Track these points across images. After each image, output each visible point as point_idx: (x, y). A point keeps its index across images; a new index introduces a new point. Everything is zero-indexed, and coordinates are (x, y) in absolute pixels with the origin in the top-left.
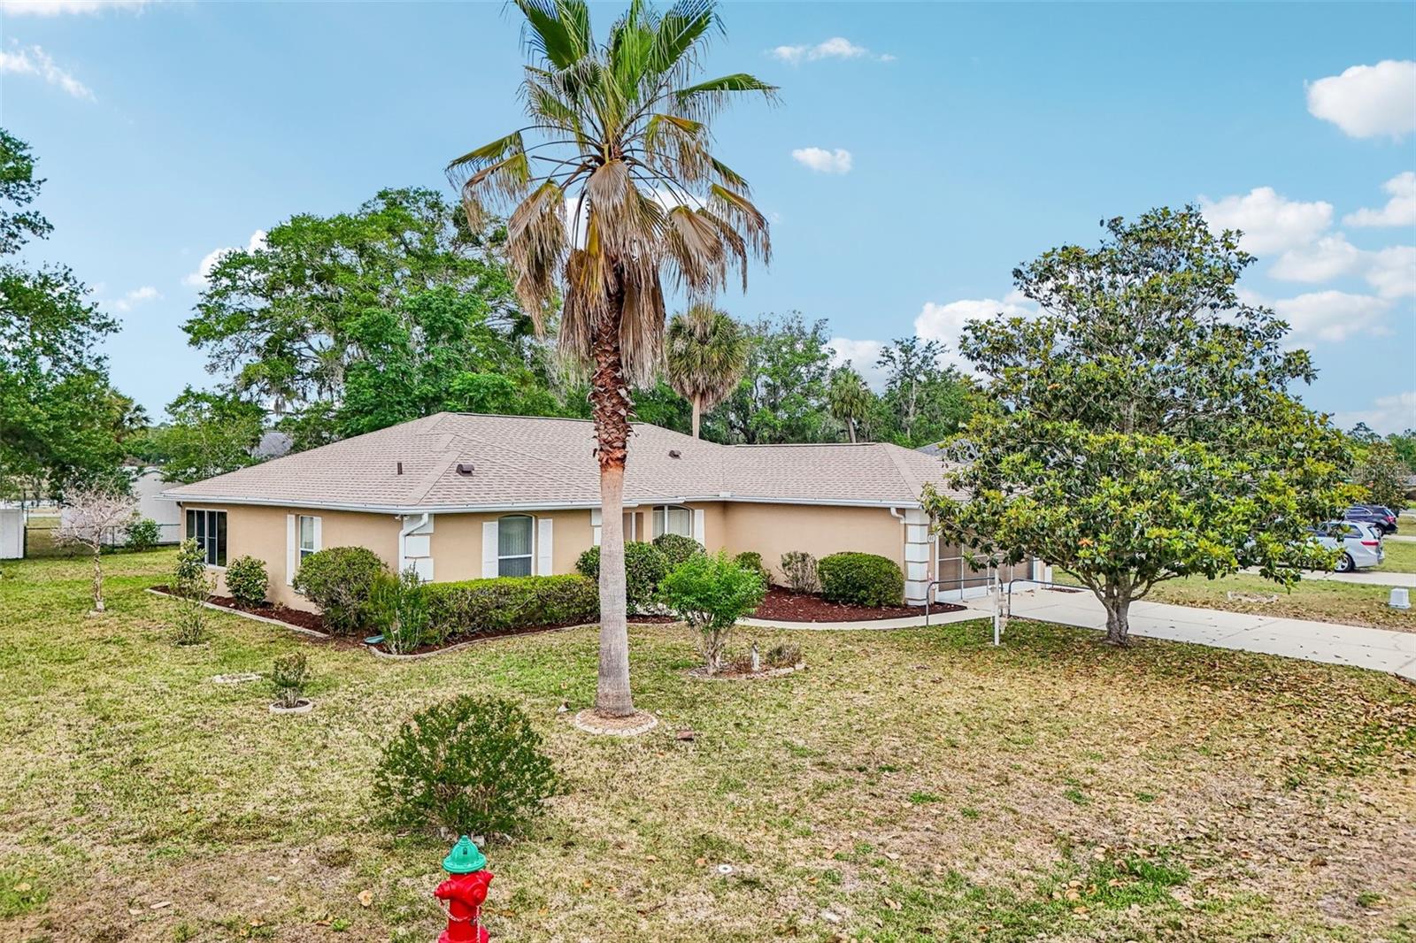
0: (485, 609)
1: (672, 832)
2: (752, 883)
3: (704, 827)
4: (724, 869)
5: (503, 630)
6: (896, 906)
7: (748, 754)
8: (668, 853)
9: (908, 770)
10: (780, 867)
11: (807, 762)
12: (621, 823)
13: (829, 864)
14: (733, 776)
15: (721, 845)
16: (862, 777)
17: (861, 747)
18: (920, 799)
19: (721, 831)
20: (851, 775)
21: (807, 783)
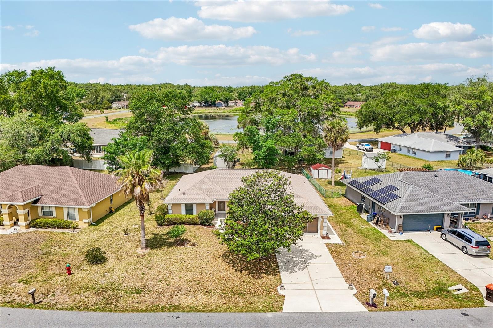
2: (105, 276)
7: (143, 261)
9: (152, 270)
10: (111, 276)
13: (116, 277)
14: (134, 263)
15: (113, 271)
16: (145, 269)
17: (156, 264)
18: (143, 274)
19: (116, 270)
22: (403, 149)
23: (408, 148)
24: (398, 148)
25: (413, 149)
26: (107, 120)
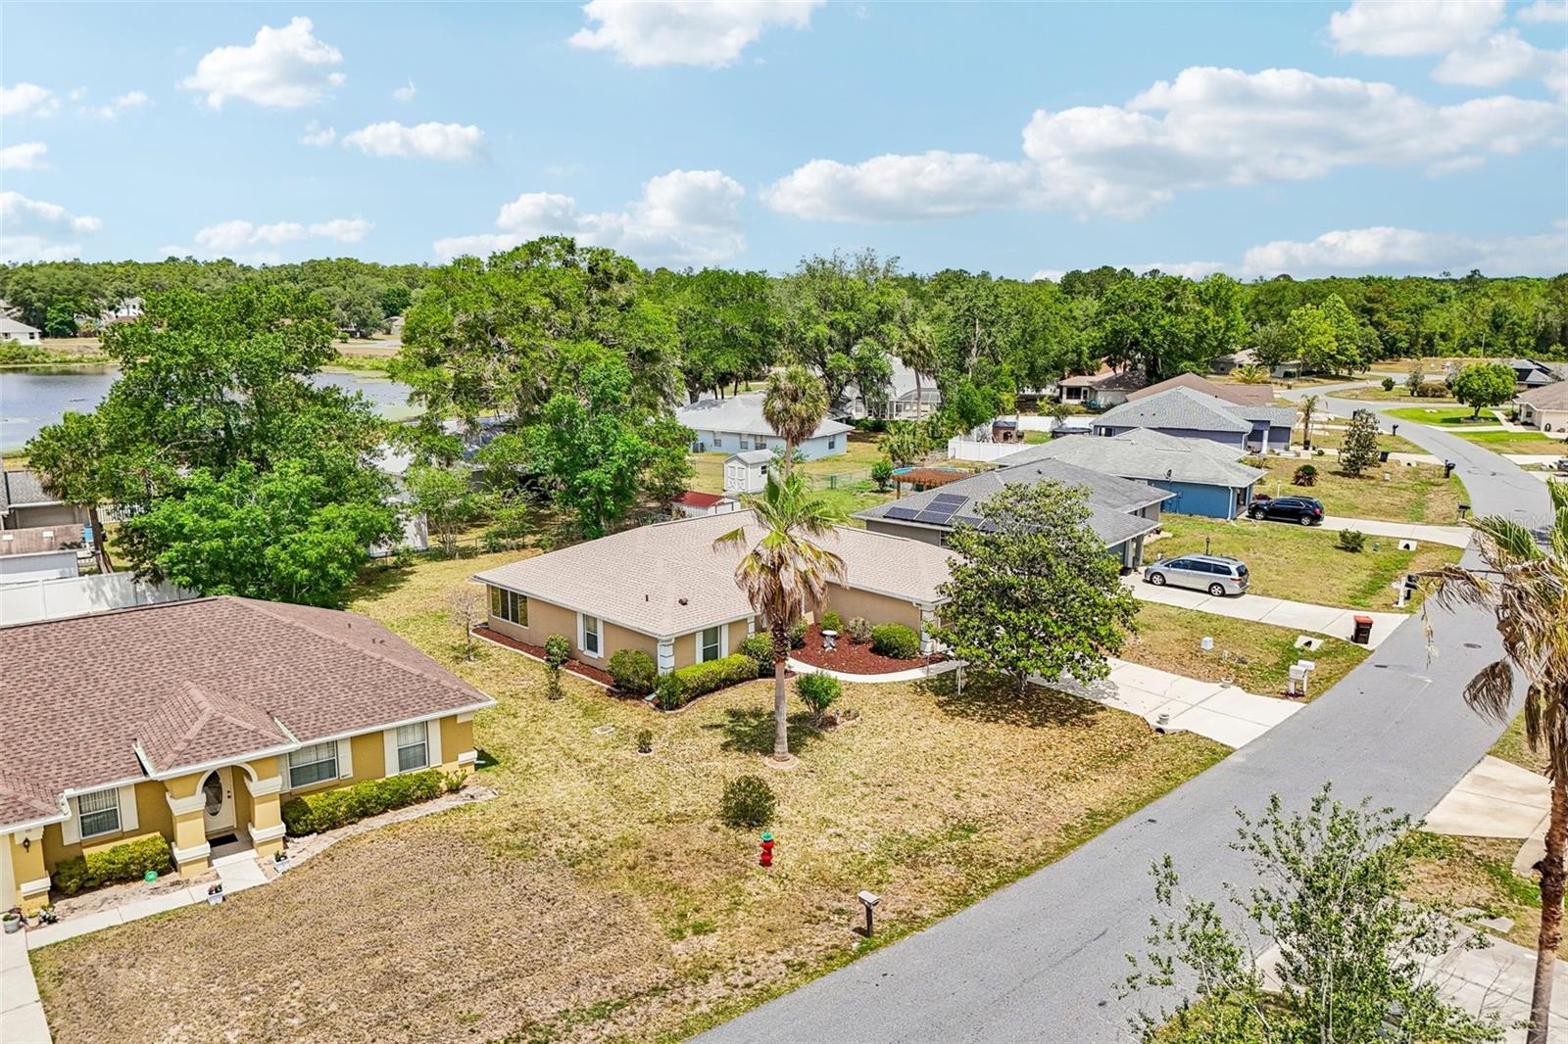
0: (704, 683)
1: (812, 816)
2: (840, 836)
3: (823, 814)
4: (831, 831)
5: (712, 691)
6: (883, 842)
7: (836, 779)
8: (813, 824)
9: (897, 785)
10: (848, 829)
11: (859, 782)
12: (795, 813)
13: (864, 827)
14: (831, 790)
15: (829, 821)
16: (879, 789)
17: (880, 774)
18: (899, 799)
19: (828, 815)
20: (876, 789)
21: (858, 793)
22: (724, 440)
23: (740, 435)
24: (708, 440)
25: (755, 436)
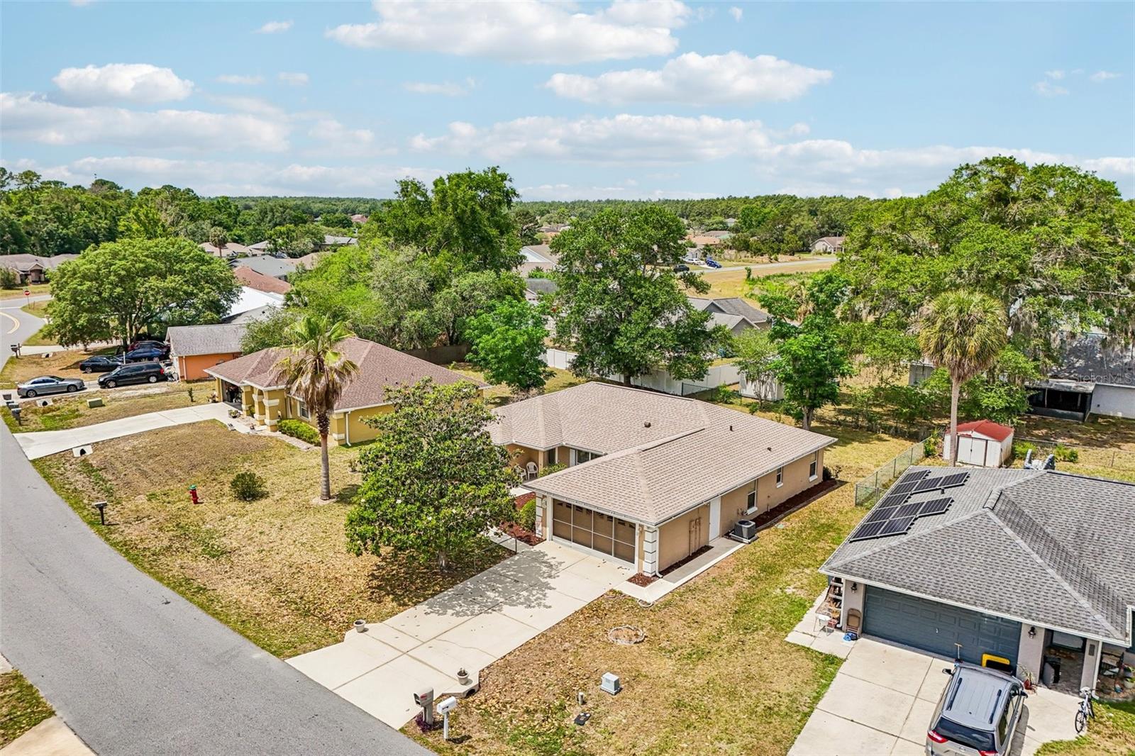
26: (749, 276)
